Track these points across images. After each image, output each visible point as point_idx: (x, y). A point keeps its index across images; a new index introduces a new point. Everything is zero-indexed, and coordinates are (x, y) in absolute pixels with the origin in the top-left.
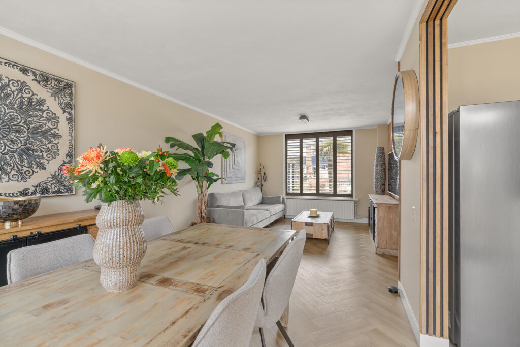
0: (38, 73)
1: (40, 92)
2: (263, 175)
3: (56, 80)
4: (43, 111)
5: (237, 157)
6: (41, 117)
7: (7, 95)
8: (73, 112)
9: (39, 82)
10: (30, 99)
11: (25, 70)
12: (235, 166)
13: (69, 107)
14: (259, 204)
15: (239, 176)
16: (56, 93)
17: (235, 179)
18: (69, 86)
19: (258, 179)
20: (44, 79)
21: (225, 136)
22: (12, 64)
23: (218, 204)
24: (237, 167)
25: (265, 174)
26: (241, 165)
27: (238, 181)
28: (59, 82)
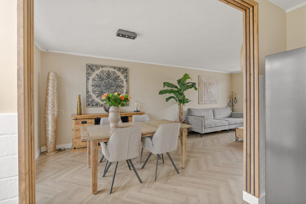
0: (118, 68)
1: (119, 73)
2: (234, 99)
3: (122, 69)
4: (119, 79)
5: (210, 89)
6: (119, 81)
7: (111, 77)
8: (127, 78)
9: (118, 71)
10: (116, 76)
11: (115, 68)
12: (209, 94)
13: (126, 77)
14: (228, 117)
15: (212, 100)
16: (123, 73)
17: (209, 101)
18: (126, 70)
19: (230, 102)
20: (119, 69)
21: (201, 78)
22: (112, 67)
23: (193, 114)
24: (210, 95)
25: (235, 98)
26: (213, 93)
27: (212, 103)
28: (123, 69)
